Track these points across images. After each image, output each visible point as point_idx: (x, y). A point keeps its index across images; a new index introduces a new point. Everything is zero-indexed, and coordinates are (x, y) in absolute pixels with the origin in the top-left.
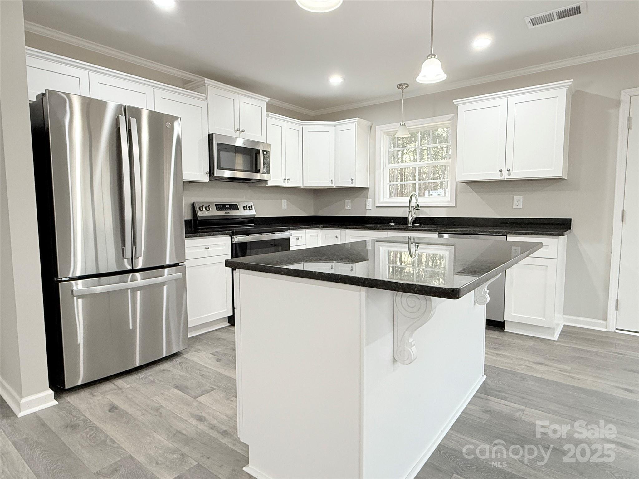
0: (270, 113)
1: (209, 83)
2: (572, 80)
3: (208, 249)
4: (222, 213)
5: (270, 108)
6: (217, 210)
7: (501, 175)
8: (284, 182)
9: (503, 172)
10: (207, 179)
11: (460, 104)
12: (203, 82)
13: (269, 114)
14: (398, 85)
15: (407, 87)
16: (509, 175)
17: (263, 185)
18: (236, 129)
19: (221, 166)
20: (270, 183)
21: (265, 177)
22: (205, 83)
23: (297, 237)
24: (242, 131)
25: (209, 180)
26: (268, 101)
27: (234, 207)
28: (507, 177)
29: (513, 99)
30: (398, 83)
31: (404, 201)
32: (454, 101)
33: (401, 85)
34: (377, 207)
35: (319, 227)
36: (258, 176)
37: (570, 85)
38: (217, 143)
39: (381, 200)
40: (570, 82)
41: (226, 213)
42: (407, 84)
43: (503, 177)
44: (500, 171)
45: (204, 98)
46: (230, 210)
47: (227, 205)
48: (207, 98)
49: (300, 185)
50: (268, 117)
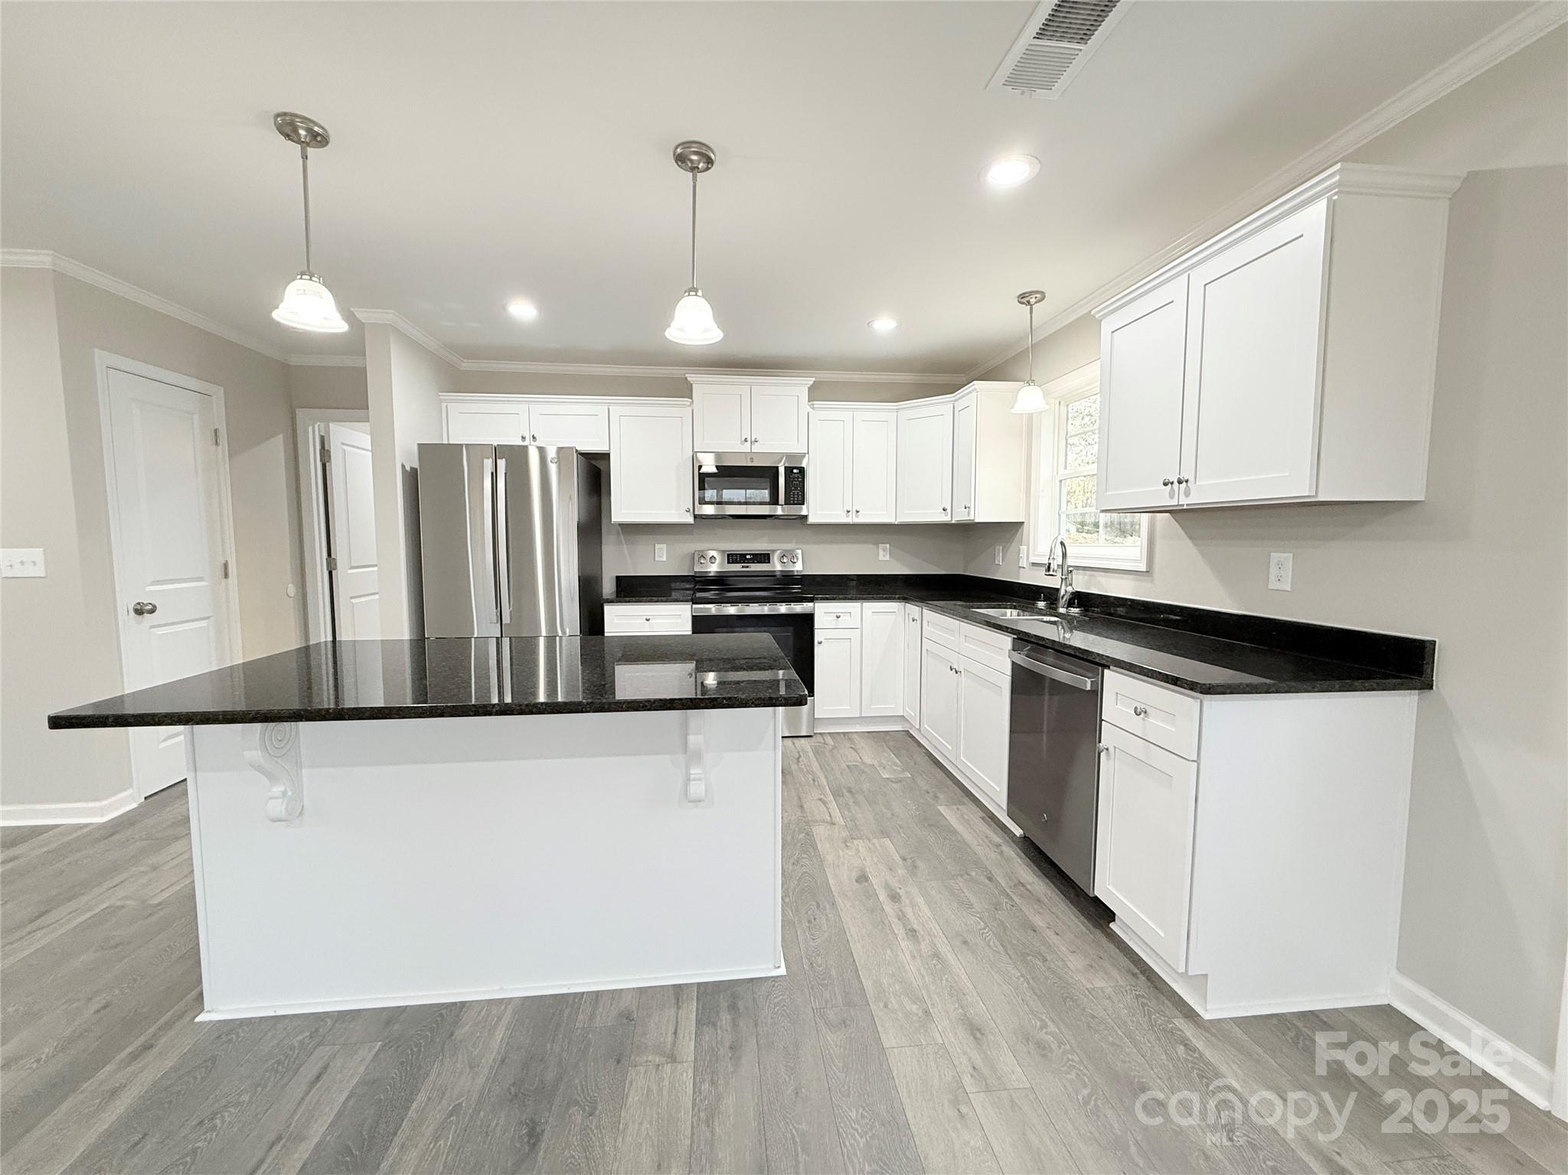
0: (815, 402)
1: (695, 379)
2: (1338, 166)
4: (737, 567)
5: (816, 393)
6: (728, 563)
7: (1171, 496)
9: (1174, 486)
10: (690, 520)
11: (1105, 315)
12: (687, 381)
13: (813, 404)
14: (1021, 296)
15: (1040, 299)
17: (802, 523)
18: (743, 437)
20: (811, 520)
21: (797, 510)
22: (691, 381)
23: (839, 615)
24: (756, 441)
25: (695, 520)
26: (812, 383)
27: (764, 558)
28: (1182, 502)
29: (1201, 275)
30: (1018, 294)
32: (1095, 312)
34: (1034, 564)
37: (1337, 187)
39: (1035, 549)
40: (1331, 175)
41: (743, 567)
42: (1042, 293)
43: (1174, 501)
45: (688, 404)
46: (753, 563)
47: (748, 554)
48: (692, 402)
49: (890, 519)
50: (813, 408)
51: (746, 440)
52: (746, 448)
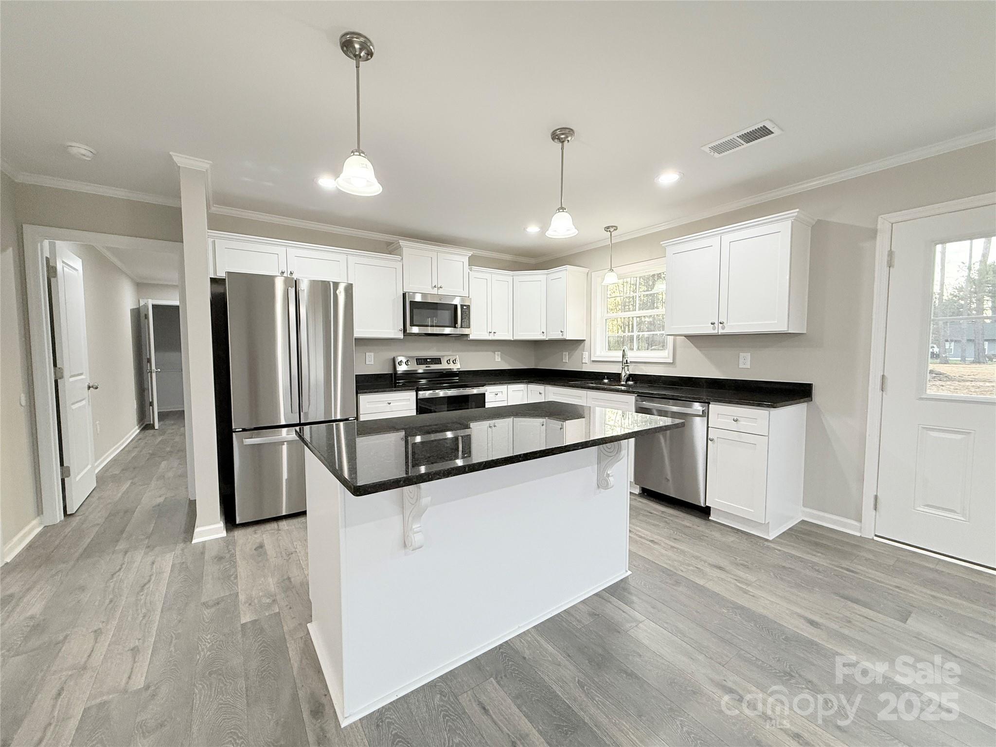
0: (474, 267)
1: (403, 244)
2: (798, 210)
3: (389, 404)
4: (422, 367)
5: (473, 261)
6: (417, 364)
7: (714, 329)
8: (489, 335)
9: (716, 325)
10: (401, 336)
11: (668, 245)
12: (398, 245)
13: (471, 268)
14: (605, 228)
15: (615, 230)
16: (723, 328)
17: (465, 339)
18: (434, 286)
19: (415, 323)
20: (471, 337)
21: (466, 331)
22: (400, 245)
23: (496, 393)
24: (440, 287)
25: (403, 337)
26: (470, 255)
27: (438, 361)
28: (721, 331)
29: (727, 238)
30: (605, 226)
31: (617, 355)
32: (661, 243)
33: (608, 227)
34: (593, 361)
35: (524, 382)
36: (459, 331)
37: (796, 216)
38: (410, 301)
39: (598, 353)
40: (795, 212)
41: (427, 367)
42: (616, 227)
43: (716, 331)
44: (712, 324)
45: (399, 259)
46: (432, 364)
47: (428, 359)
48: (402, 259)
49: (509, 338)
50: (471, 270)
51: (435, 287)
52: (435, 291)
